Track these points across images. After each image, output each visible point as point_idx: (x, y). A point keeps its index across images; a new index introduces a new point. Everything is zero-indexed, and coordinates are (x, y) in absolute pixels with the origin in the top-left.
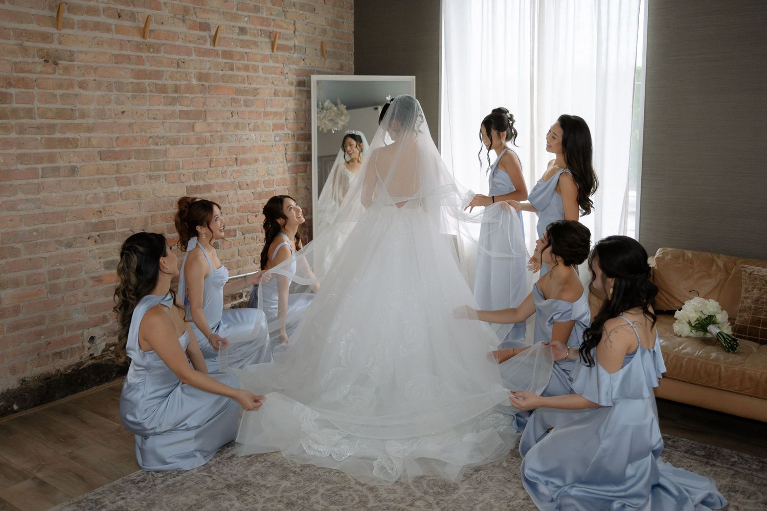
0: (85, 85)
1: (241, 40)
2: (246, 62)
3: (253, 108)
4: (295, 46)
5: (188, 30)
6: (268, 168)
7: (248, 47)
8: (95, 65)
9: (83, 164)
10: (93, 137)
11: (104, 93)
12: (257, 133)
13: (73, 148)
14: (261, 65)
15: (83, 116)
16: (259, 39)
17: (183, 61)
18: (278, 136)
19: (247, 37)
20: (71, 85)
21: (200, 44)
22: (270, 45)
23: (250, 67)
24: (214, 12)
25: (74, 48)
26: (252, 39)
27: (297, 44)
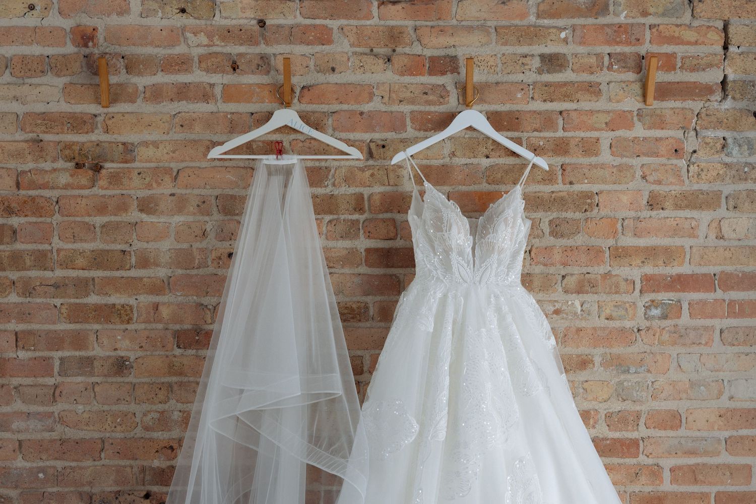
0: (152, 205)
1: (547, 85)
2: (560, 134)
3: (579, 240)
4: (724, 83)
5: (397, 77)
6: (620, 383)
7: (567, 97)
8: (174, 166)
9: (140, 353)
10: (164, 304)
11: (191, 219)
12: (590, 298)
13: (122, 322)
14: (606, 137)
15: (144, 262)
16: (602, 77)
17: (382, 143)
18: (656, 307)
19: (567, 76)
20: (123, 207)
21: (428, 103)
22: (637, 87)
23: (573, 143)
24: (470, 29)
25: (132, 137)
26: (585, 77)
27: (731, 77)
